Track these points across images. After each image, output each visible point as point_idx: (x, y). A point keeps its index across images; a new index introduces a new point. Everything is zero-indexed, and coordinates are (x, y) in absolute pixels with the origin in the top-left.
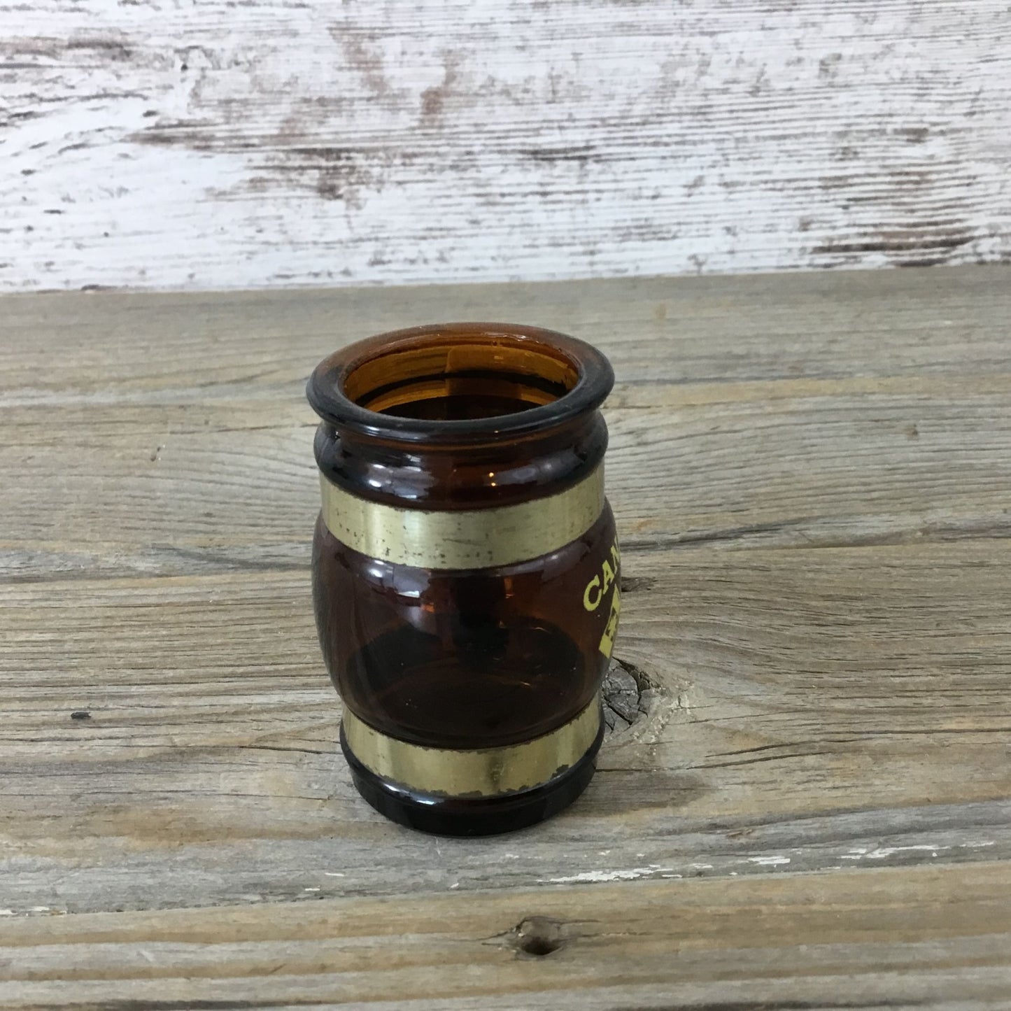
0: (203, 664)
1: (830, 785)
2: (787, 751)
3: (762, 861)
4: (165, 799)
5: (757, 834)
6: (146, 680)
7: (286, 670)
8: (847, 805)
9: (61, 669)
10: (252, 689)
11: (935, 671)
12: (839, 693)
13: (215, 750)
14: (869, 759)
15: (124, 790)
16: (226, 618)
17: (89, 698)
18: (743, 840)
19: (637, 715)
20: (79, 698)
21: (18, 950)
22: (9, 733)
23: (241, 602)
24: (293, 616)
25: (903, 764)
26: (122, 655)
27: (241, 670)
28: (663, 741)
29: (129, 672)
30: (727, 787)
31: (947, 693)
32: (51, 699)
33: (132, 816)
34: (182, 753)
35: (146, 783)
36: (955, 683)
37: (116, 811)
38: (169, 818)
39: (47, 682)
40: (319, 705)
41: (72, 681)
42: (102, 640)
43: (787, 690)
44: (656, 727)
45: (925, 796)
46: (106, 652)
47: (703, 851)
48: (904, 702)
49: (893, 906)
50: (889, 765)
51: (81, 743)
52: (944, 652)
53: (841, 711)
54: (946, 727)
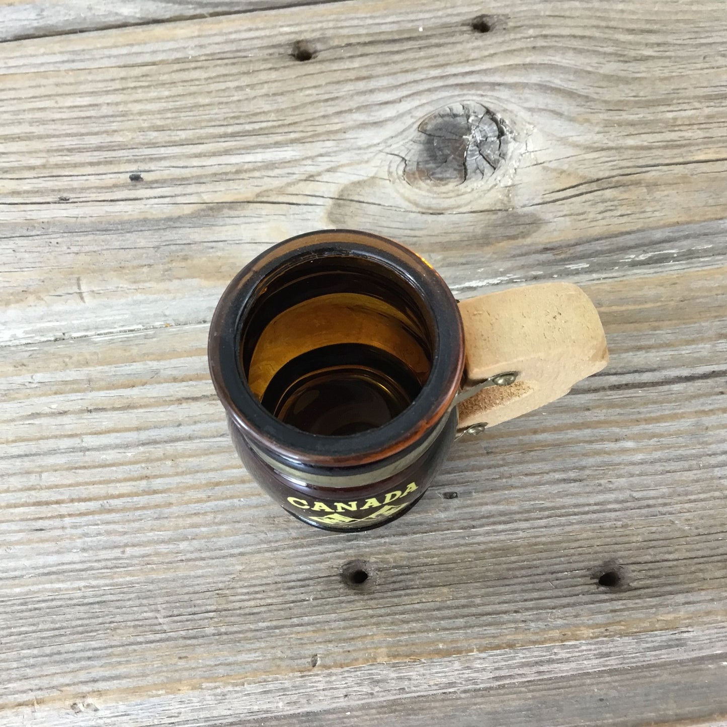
0: (203, 124)
1: (619, 213)
2: (594, 186)
3: (573, 267)
4: (212, 248)
5: (571, 251)
6: (169, 142)
7: (261, 129)
8: (628, 229)
9: (106, 132)
10: (243, 149)
11: (697, 105)
12: (632, 130)
13: (233, 205)
14: (645, 190)
15: (185, 242)
16: (206, 75)
17: (136, 161)
18: (563, 256)
19: (498, 161)
20: (129, 161)
21: (162, 363)
22: (94, 195)
23: (212, 57)
24: (254, 71)
25: (666, 193)
26: (144, 117)
27: (230, 130)
28: (516, 183)
29: (155, 134)
30: (556, 220)
31: (702, 126)
32: (111, 163)
33: (196, 262)
34: (211, 209)
35: (197, 235)
36: (709, 117)
37: (185, 258)
38: (219, 264)
39: (103, 147)
40: (289, 162)
41: (119, 145)
42: (126, 103)
43: (597, 129)
44: (512, 171)
45: (676, 220)
46: (132, 114)
47: (539, 264)
48: (673, 136)
49: (649, 305)
50: (658, 194)
51: (144, 202)
52: (705, 85)
53: (632, 148)
54: (697, 158)
